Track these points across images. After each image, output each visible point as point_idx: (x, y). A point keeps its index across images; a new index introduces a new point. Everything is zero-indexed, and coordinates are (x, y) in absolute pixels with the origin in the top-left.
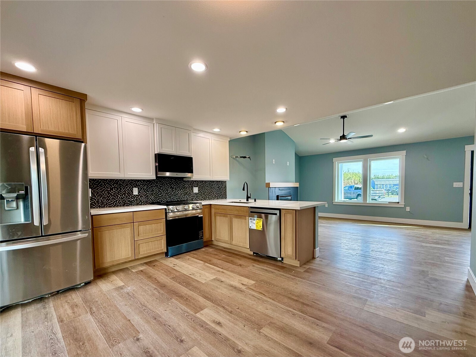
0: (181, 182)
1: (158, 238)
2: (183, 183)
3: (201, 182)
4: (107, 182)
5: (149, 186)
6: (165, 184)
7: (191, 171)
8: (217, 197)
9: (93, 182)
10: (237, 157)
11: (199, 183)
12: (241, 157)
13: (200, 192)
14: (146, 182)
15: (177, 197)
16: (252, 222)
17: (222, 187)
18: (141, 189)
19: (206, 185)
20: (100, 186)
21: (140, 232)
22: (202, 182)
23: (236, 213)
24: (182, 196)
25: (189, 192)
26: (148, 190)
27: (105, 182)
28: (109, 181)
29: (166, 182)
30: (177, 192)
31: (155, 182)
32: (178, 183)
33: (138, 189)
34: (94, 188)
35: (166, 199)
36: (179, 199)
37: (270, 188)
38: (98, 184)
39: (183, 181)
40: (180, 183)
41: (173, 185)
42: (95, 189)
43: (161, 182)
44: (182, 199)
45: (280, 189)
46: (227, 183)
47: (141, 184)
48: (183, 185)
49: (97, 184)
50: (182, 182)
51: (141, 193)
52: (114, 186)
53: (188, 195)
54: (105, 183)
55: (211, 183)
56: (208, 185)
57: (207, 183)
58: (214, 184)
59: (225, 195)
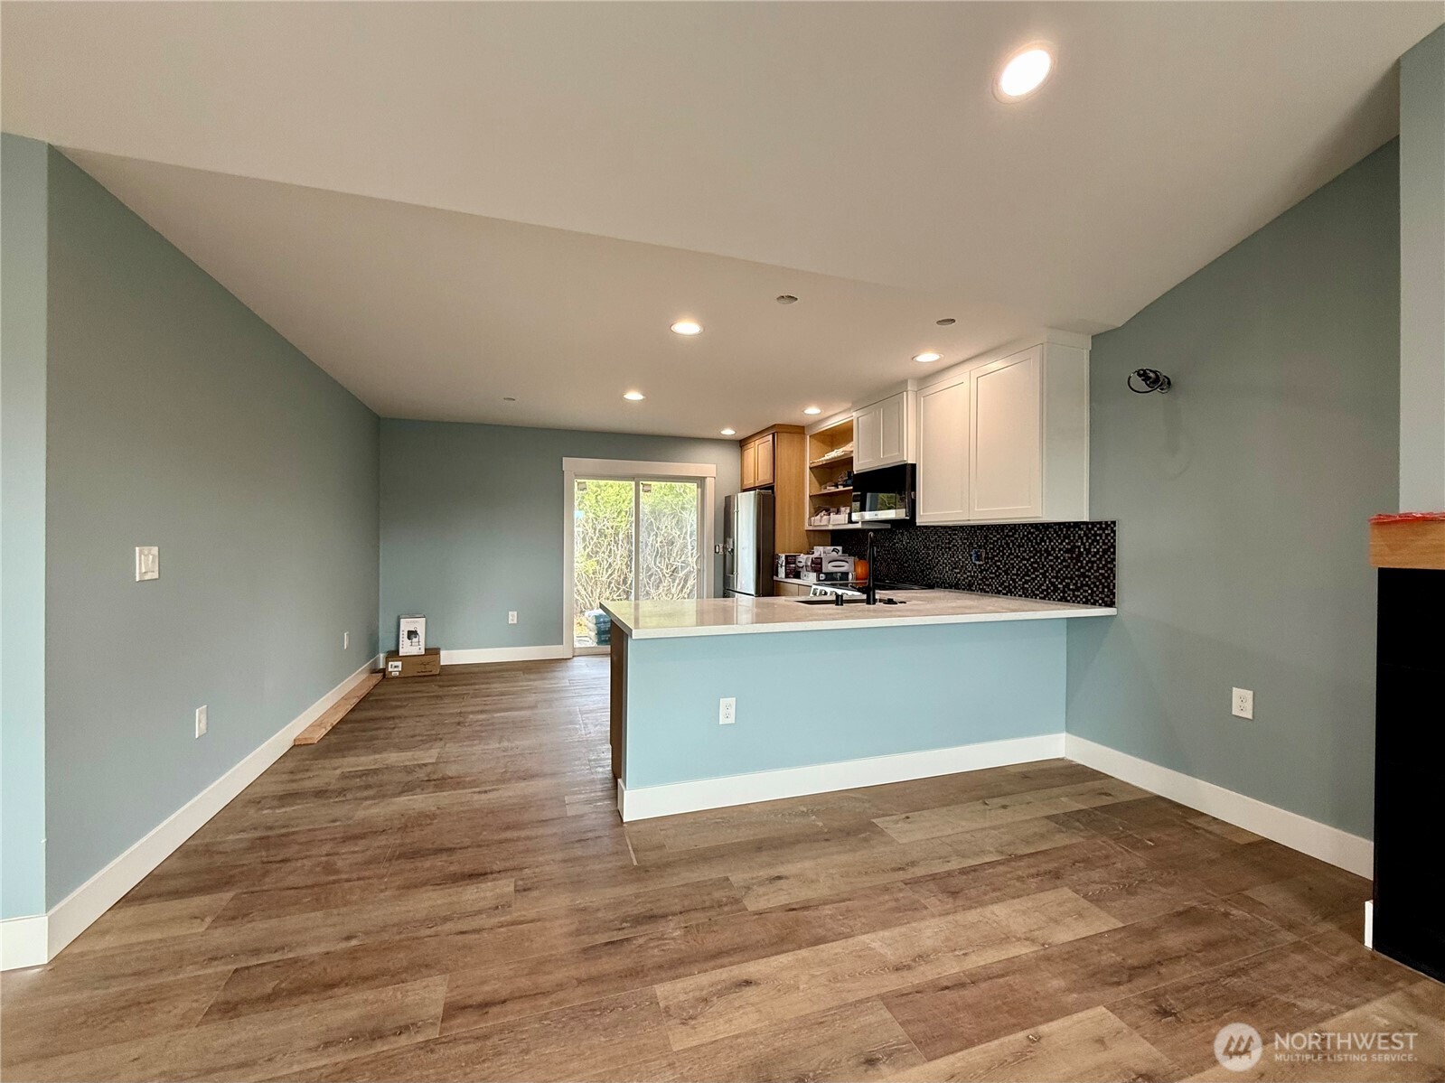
13: (995, 564)
55: (1034, 533)
56: (1022, 539)
57: (1019, 535)
58: (1048, 538)
59: (1108, 587)
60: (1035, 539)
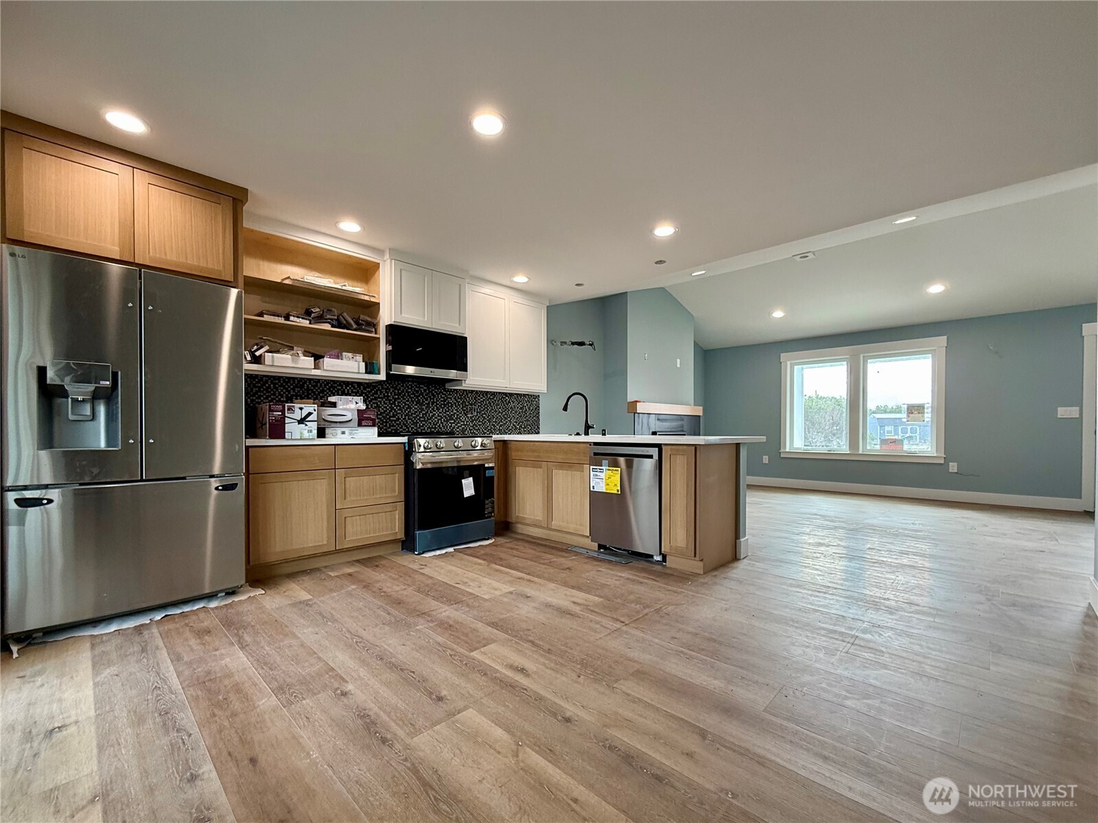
0: (440, 393)
1: (388, 507)
2: (445, 394)
3: (483, 395)
4: (279, 382)
5: (371, 395)
6: (405, 395)
7: (464, 368)
8: (519, 429)
9: (252, 382)
10: (565, 343)
11: (479, 396)
12: (573, 344)
13: (482, 415)
14: (365, 388)
15: (430, 423)
16: (597, 475)
17: (529, 408)
19: (495, 401)
20: (264, 390)
21: (348, 491)
22: (487, 395)
23: (560, 457)
24: (442, 423)
25: (457, 415)
27: (277, 381)
28: (284, 381)
29: (407, 390)
30: (431, 412)
31: (383, 388)
32: (433, 394)
34: (252, 393)
35: (406, 426)
36: (435, 428)
37: (636, 415)
38: (262, 387)
39: (445, 390)
40: (438, 394)
41: (423, 396)
42: (254, 395)
43: (396, 388)
44: (441, 428)
45: (661, 417)
46: (540, 399)
47: (352, 392)
48: (444, 398)
49: (259, 385)
50: (442, 393)
52: (294, 391)
53: (455, 421)
54: (277, 384)
55: (505, 398)
56: (498, 401)
58: (512, 400)
60: (506, 401)
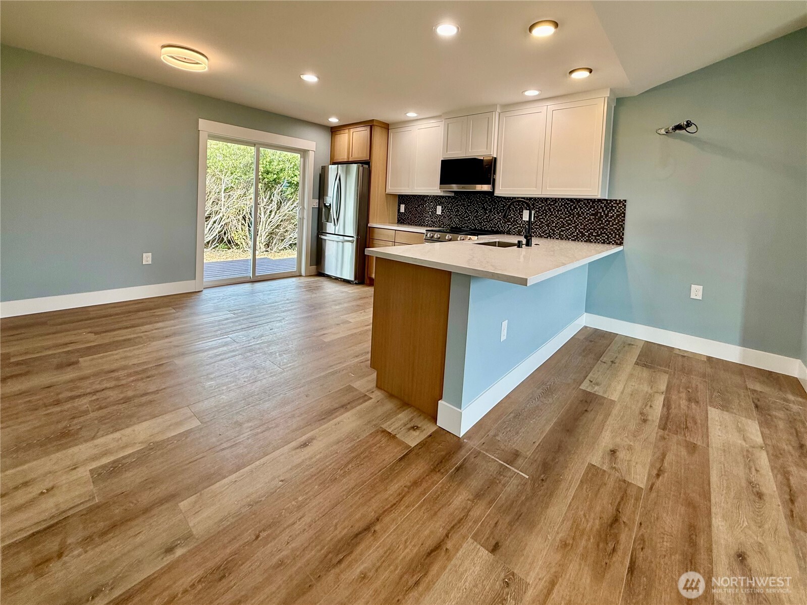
5: (455, 204)
8: (589, 237)
9: (407, 198)
10: (668, 129)
12: (673, 129)
13: (539, 220)
15: (492, 224)
18: (445, 207)
20: (411, 202)
22: (546, 202)
26: (452, 210)
27: (415, 197)
29: (476, 199)
30: (493, 216)
33: (442, 207)
40: (499, 202)
41: (487, 204)
42: (407, 205)
43: (469, 199)
44: (500, 228)
47: (445, 202)
49: (409, 200)
51: (444, 213)
52: (421, 202)
54: (415, 199)
55: (569, 204)
56: (560, 207)
57: (559, 204)
58: (579, 206)
59: (619, 235)
60: (570, 207)
